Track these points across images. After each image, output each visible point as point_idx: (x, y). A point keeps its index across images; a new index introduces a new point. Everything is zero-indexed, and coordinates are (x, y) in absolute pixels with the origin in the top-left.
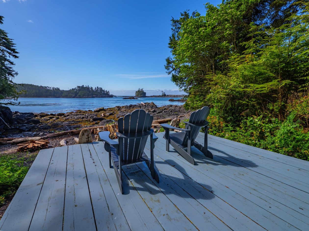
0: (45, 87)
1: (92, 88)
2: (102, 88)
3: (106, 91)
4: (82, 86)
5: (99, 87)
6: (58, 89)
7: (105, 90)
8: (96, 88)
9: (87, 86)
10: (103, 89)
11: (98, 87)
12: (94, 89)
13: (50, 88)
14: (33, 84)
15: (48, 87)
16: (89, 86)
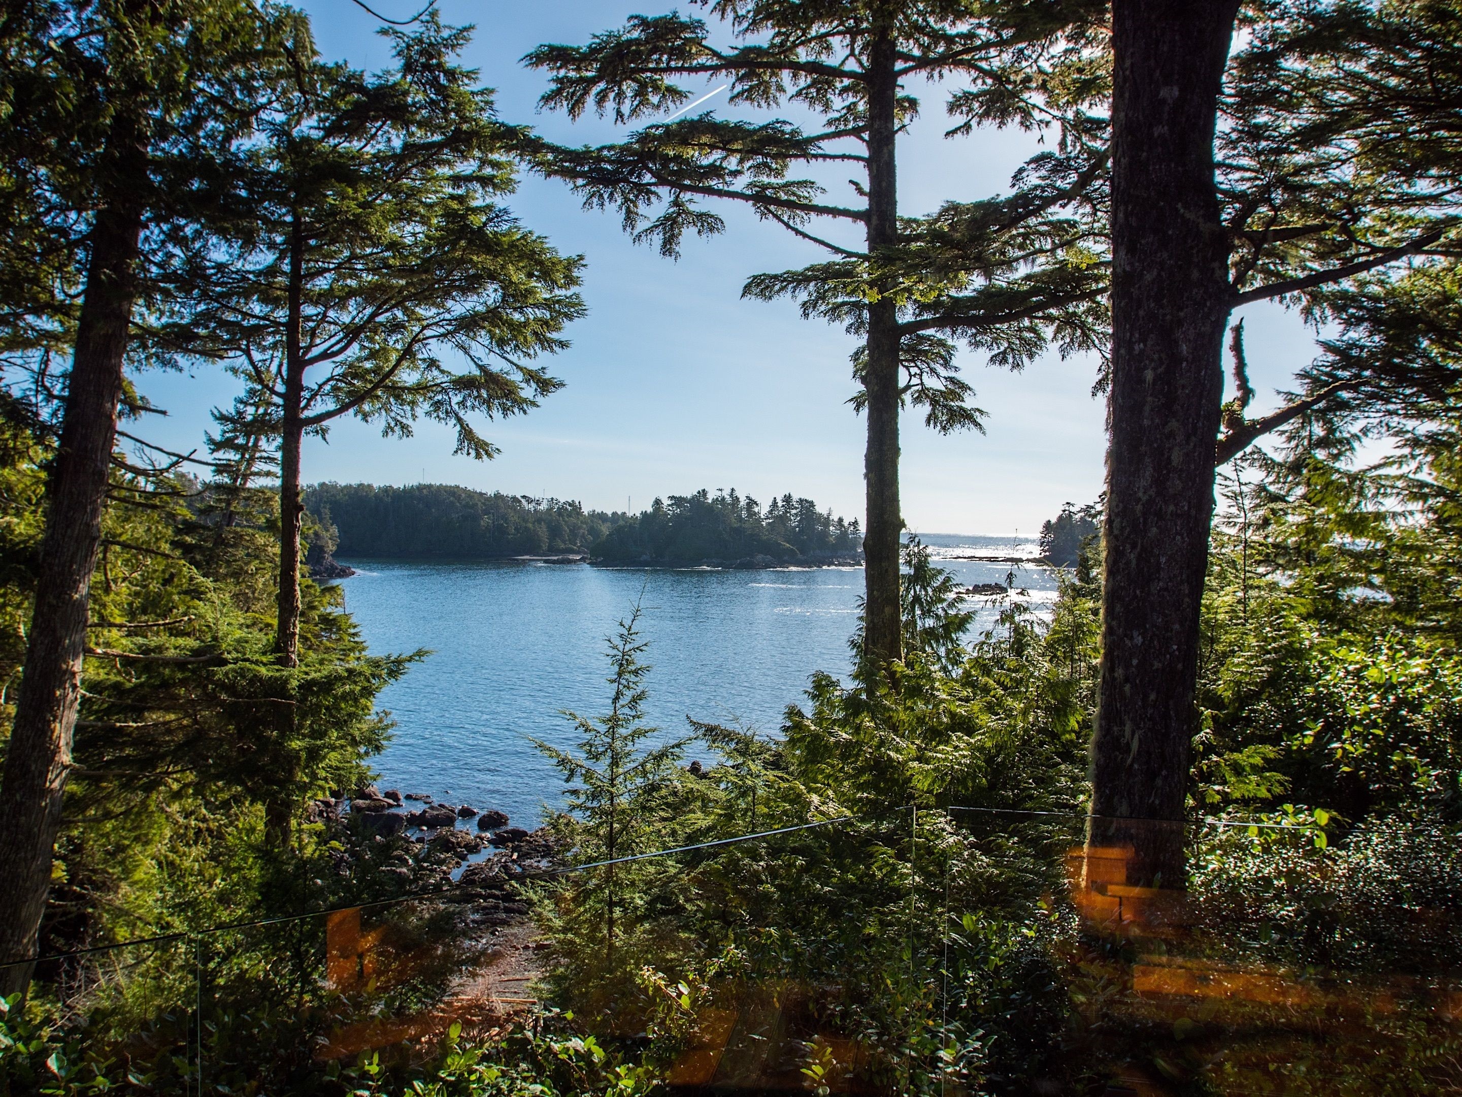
0: (514, 499)
1: (751, 503)
2: (812, 504)
3: (841, 520)
4: (694, 497)
5: (795, 497)
6: (575, 508)
7: (835, 517)
8: (780, 504)
9: (726, 493)
10: (821, 509)
11: (788, 499)
12: (763, 509)
13: (538, 503)
14: (462, 486)
15: (529, 500)
16: (737, 493)
